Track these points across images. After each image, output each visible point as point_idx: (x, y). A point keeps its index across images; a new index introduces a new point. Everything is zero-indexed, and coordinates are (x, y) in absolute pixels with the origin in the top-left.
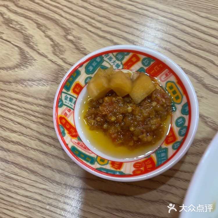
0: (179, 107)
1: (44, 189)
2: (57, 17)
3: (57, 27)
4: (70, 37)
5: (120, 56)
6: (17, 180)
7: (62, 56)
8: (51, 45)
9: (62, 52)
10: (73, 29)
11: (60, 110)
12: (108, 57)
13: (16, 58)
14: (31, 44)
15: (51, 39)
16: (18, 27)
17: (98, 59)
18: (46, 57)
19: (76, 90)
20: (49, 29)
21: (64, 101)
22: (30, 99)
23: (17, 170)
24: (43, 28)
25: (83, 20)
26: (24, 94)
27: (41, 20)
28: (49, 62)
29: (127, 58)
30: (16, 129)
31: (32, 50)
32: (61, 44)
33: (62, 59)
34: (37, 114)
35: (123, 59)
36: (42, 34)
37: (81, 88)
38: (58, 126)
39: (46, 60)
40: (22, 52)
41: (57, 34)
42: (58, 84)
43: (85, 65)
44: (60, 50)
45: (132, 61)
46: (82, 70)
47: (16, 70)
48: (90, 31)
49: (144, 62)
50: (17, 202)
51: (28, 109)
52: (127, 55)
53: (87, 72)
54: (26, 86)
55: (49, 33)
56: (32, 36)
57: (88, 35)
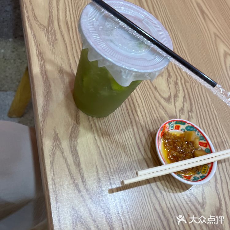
0: (201, 175)
1: (131, 138)
2: (193, 103)
3: (190, 106)
4: (190, 114)
5: (202, 138)
6: (126, 125)
7: (181, 115)
8: (181, 107)
9: (182, 114)
10: (194, 113)
11: (167, 125)
12: (198, 133)
13: (166, 96)
14: (176, 99)
15: (183, 106)
16: (178, 89)
17: (195, 129)
18: (176, 108)
19: (177, 127)
20: (186, 103)
21: (171, 124)
22: (156, 112)
23: (129, 122)
24: (185, 100)
25: (200, 115)
26: (156, 108)
27: (187, 97)
28: (175, 111)
29: (203, 141)
30: (142, 113)
31: (173, 100)
32: (185, 111)
33: (180, 115)
34: (153, 118)
35: (201, 140)
36: (183, 101)
37: (178, 129)
38: (162, 128)
39: (174, 109)
40: (170, 97)
41: (187, 107)
42: (170, 119)
43: (189, 125)
44: (182, 113)
45: (203, 144)
46: (186, 125)
47: (162, 99)
48: (199, 121)
49: (207, 150)
50: (119, 130)
51: (152, 113)
52: (205, 141)
53: (187, 128)
54: (160, 107)
55: (185, 103)
56: (178, 97)
57: (196, 120)
